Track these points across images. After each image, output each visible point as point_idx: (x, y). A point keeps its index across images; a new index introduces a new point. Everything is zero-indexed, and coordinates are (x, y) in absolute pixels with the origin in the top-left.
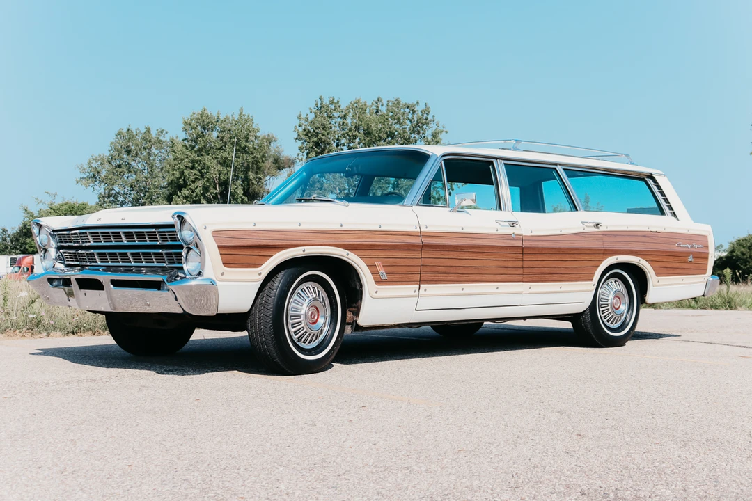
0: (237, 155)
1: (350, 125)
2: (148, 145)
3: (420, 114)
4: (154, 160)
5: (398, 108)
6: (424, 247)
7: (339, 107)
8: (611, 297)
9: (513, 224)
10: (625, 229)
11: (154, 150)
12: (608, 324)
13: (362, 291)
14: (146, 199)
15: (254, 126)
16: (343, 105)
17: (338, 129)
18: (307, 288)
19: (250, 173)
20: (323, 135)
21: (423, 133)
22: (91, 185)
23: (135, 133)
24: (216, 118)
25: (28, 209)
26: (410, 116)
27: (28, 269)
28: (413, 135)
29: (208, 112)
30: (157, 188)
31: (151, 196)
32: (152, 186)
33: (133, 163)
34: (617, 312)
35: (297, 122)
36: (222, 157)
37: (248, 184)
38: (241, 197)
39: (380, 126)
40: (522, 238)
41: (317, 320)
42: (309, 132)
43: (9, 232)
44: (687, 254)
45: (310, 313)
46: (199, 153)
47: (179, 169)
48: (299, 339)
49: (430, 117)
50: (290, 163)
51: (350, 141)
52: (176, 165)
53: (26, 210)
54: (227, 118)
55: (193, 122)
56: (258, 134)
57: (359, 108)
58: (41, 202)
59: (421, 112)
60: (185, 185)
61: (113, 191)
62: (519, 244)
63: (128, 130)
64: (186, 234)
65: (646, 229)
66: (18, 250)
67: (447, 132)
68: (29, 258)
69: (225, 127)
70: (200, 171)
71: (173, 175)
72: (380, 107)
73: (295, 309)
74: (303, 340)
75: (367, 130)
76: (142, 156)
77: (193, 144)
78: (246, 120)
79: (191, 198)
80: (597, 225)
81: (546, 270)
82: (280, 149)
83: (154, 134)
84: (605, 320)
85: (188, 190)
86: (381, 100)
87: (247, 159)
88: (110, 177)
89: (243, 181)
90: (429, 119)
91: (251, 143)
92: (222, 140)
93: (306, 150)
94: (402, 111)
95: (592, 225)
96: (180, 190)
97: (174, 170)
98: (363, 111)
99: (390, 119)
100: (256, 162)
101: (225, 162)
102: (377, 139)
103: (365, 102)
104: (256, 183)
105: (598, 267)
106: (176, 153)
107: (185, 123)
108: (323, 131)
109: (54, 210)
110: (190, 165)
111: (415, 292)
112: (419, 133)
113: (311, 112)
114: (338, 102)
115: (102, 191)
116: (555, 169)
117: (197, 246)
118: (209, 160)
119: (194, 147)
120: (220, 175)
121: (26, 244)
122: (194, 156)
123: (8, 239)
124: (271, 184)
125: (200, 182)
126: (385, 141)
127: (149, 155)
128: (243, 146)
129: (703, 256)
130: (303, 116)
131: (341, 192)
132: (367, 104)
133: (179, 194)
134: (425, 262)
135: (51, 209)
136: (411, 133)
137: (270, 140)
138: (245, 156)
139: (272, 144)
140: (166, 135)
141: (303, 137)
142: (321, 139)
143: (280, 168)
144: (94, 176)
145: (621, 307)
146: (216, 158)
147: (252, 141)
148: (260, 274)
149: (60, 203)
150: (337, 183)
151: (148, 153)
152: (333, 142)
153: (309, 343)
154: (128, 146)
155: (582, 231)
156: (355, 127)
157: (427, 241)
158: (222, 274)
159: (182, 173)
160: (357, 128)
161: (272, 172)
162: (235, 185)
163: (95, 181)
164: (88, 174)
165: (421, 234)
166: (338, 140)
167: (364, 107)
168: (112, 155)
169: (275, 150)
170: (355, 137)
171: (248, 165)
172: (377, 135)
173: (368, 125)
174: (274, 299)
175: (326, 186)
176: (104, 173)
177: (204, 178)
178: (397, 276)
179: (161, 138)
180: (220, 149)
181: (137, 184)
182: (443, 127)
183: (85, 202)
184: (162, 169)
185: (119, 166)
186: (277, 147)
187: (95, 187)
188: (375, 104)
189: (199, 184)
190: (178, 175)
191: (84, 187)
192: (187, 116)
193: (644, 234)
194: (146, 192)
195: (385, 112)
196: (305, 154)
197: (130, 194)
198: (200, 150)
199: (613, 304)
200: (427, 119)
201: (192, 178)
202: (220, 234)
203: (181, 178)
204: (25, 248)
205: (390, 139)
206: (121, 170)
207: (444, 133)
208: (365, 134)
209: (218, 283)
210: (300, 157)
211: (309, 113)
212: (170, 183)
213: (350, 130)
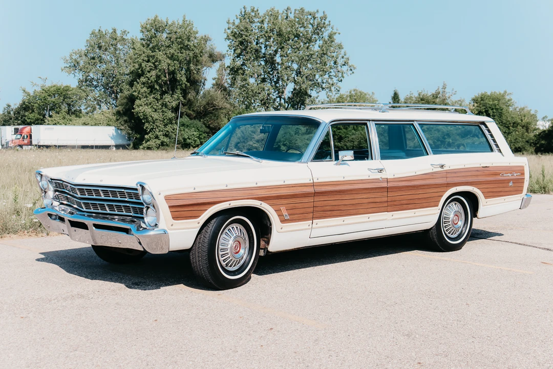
0: (181, 51)
1: (266, 28)
2: (114, 42)
3: (319, 20)
4: (119, 53)
5: (303, 15)
6: (316, 194)
7: (258, 14)
8: (452, 216)
9: (381, 171)
10: (463, 167)
11: (119, 46)
12: (449, 235)
13: (271, 228)
14: (114, 83)
15: (194, 29)
16: (261, 13)
17: (257, 31)
18: (232, 228)
19: (191, 65)
20: (246, 36)
21: (322, 35)
22: (73, 72)
23: (104, 33)
24: (165, 23)
25: (26, 90)
26: (312, 22)
27: (27, 136)
28: (314, 36)
29: (159, 18)
30: (122, 75)
31: (117, 81)
32: (118, 74)
33: (103, 56)
34: (456, 226)
35: (227, 26)
36: (170, 53)
37: (190, 74)
38: (185, 83)
39: (289, 29)
40: (387, 181)
41: (239, 251)
42: (236, 33)
43: (12, 107)
44: (509, 181)
45: (234, 246)
46: (153, 49)
47: (138, 62)
48: (227, 265)
49: (327, 23)
50: (222, 57)
51: (266, 40)
52: (135, 59)
53: (24, 91)
54: (173, 23)
55: (148, 26)
56: (197, 35)
57: (273, 15)
58: (35, 85)
59: (320, 18)
60: (143, 74)
61: (89, 77)
62: (385, 185)
63: (99, 31)
64: (145, 198)
65: (479, 166)
66: (19, 120)
67: (339, 34)
68: (28, 128)
69: (172, 30)
70: (154, 63)
71: (134, 66)
72: (289, 14)
73: (223, 244)
74: (229, 265)
75: (279, 32)
76: (110, 51)
77: (148, 42)
78: (188, 25)
79: (148, 84)
80: (442, 166)
81: (405, 202)
82: (214, 47)
83: (119, 33)
84: (447, 233)
85: (145, 78)
86: (290, 9)
87: (189, 54)
88: (86, 66)
89: (186, 71)
90: (326, 24)
91: (192, 42)
92: (170, 40)
93: (233, 47)
94: (306, 17)
95: (439, 166)
96: (139, 78)
97: (134, 63)
98: (276, 18)
99: (296, 24)
100: (195, 56)
101: (172, 56)
102: (287, 39)
103: (278, 11)
104: (196, 72)
105: (442, 196)
106: (135, 50)
107: (142, 27)
108: (246, 33)
109: (45, 91)
110: (146, 59)
111: (309, 226)
112: (318, 34)
113: (237, 18)
114: (258, 10)
115: (81, 77)
116: (413, 124)
117: (154, 206)
118: (160, 55)
119: (149, 45)
120: (168, 66)
121: (25, 116)
122: (149, 52)
123: (12, 113)
124: (207, 73)
125: (154, 72)
126: (293, 40)
127: (116, 49)
128: (186, 44)
129: (521, 181)
130: (231, 21)
131: (258, 76)
132: (279, 12)
133: (138, 81)
134: (316, 204)
135: (43, 90)
136: (312, 35)
137: (206, 39)
138: (187, 52)
139: (208, 43)
140: (128, 35)
141: (231, 38)
142: (244, 39)
143: (213, 61)
144: (74, 65)
145: (459, 223)
146: (166, 54)
147: (192, 41)
148: (199, 223)
149: (50, 85)
150: (256, 70)
151: (115, 48)
152: (253, 41)
153: (234, 266)
154: (100, 43)
155: (431, 171)
156: (270, 30)
157: (318, 189)
158: (172, 225)
159: (140, 65)
160: (272, 31)
161: (208, 64)
162: (180, 74)
163: (76, 69)
164: (70, 64)
165: (313, 185)
166: (257, 39)
167: (277, 15)
168: (87, 50)
169: (210, 48)
170: (270, 37)
171: (190, 59)
172: (287, 36)
173: (280, 28)
174: (209, 239)
175: (247, 72)
176: (82, 63)
177: (157, 69)
178: (296, 216)
179: (124, 37)
180: (169, 46)
181: (107, 72)
182: (337, 30)
183: (68, 85)
184: (125, 61)
185: (93, 58)
186: (212, 45)
187: (76, 74)
188: (285, 12)
189: (153, 73)
190: (137, 66)
191: (67, 74)
192: (144, 21)
193: (476, 169)
194: (114, 78)
195: (293, 18)
196: (232, 50)
197: (102, 79)
198: (153, 47)
199: (453, 221)
200: (324, 24)
201: (148, 69)
202: (170, 197)
203: (139, 69)
204: (24, 119)
205: (296, 39)
206: (95, 61)
207: (337, 34)
208: (277, 35)
209: (169, 231)
210: (229, 53)
211: (235, 19)
212: (132, 73)
213: (267, 32)
